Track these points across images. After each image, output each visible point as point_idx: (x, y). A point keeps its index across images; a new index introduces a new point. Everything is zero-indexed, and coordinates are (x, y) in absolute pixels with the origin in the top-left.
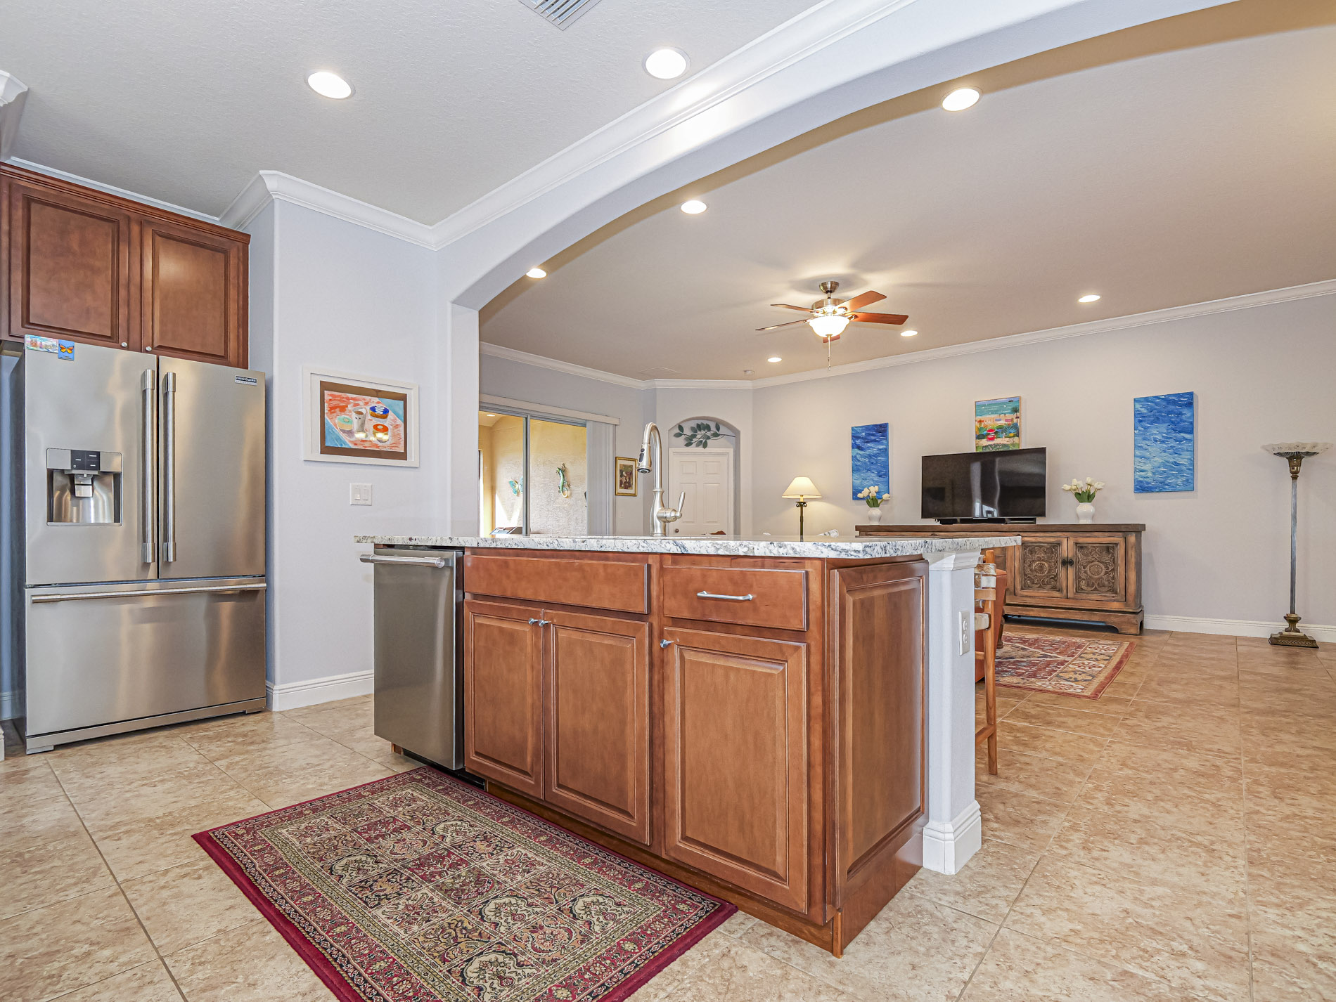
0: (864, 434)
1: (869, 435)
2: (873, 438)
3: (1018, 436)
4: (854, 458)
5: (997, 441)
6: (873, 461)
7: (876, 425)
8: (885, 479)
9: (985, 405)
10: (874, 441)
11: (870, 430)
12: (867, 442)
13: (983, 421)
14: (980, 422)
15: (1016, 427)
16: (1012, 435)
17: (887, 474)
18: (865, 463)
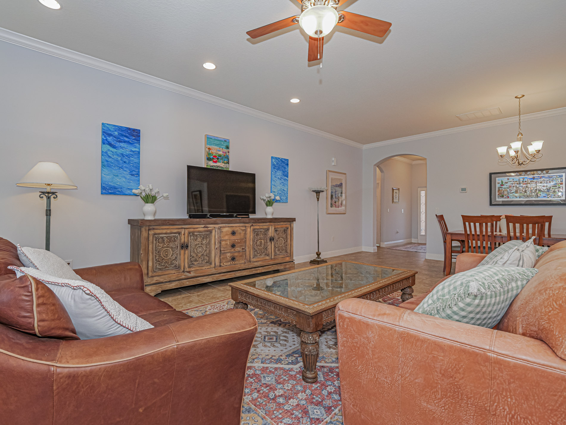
0: (116, 133)
1: (122, 135)
2: (126, 139)
3: (229, 164)
4: (103, 154)
5: (218, 164)
6: (125, 160)
7: (129, 129)
8: (137, 178)
9: (212, 139)
10: (128, 142)
11: (122, 131)
12: (120, 142)
13: (211, 149)
14: (209, 149)
15: (228, 158)
16: (225, 162)
17: (138, 174)
18: (117, 161)
